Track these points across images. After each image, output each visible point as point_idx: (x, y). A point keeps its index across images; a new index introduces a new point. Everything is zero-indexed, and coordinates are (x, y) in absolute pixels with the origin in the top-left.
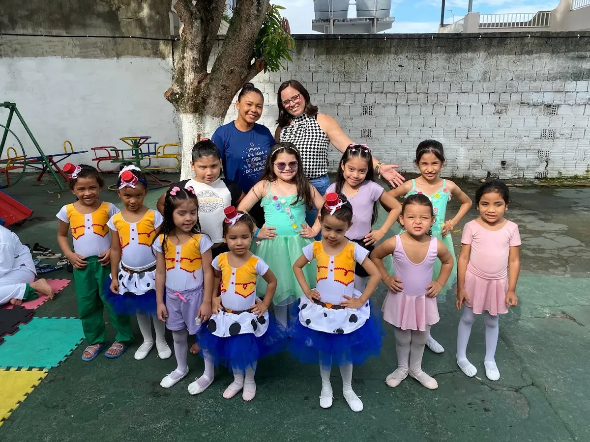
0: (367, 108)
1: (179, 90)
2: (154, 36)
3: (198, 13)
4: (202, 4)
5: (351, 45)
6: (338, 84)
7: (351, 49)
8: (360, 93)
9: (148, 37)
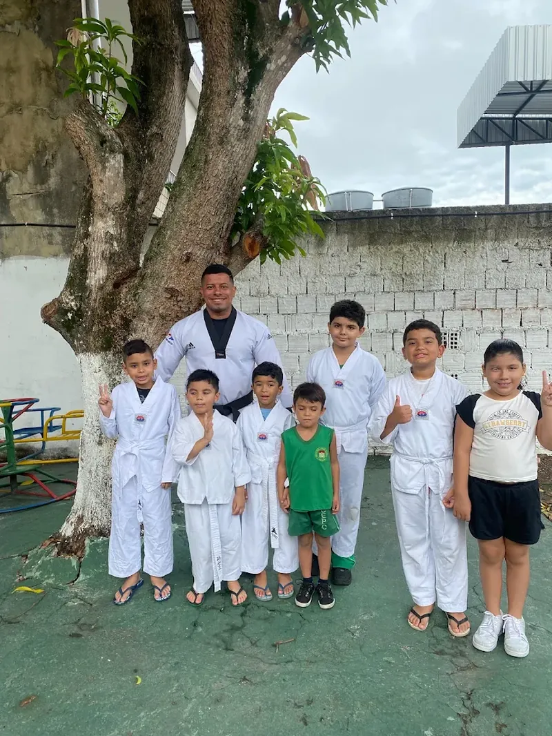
0: (447, 336)
1: (73, 303)
2: (66, 222)
3: (118, 140)
4: (128, 126)
5: (414, 228)
6: (391, 296)
7: (413, 233)
8: (433, 310)
9: (56, 223)
